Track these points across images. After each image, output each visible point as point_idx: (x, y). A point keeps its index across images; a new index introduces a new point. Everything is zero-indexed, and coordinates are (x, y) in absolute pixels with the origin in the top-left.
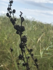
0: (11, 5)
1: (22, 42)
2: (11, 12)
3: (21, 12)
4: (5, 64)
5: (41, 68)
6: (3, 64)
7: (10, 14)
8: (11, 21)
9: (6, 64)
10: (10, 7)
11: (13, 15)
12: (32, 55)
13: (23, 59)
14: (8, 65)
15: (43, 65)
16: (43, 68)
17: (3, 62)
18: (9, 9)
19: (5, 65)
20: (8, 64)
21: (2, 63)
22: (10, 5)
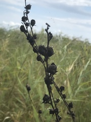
0: (28, 13)
1: (49, 74)
2: (27, 25)
3: (47, 24)
4: (17, 113)
5: (79, 119)
6: (14, 112)
7: (27, 28)
8: (28, 39)
9: (19, 112)
10: (26, 16)
11: (31, 28)
12: (64, 97)
13: (50, 102)
14: (23, 115)
15: (82, 114)
16: (82, 120)
17: (13, 109)
18: (24, 19)
19: (18, 116)
20: (21, 114)
21: (12, 111)
22: (25, 12)
